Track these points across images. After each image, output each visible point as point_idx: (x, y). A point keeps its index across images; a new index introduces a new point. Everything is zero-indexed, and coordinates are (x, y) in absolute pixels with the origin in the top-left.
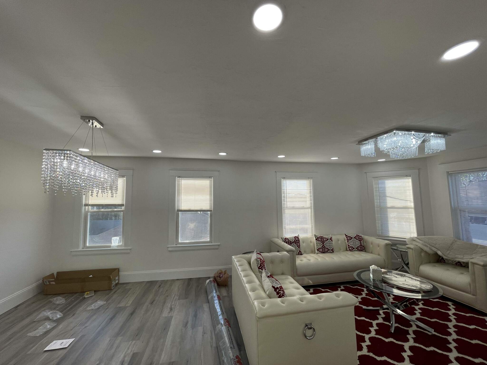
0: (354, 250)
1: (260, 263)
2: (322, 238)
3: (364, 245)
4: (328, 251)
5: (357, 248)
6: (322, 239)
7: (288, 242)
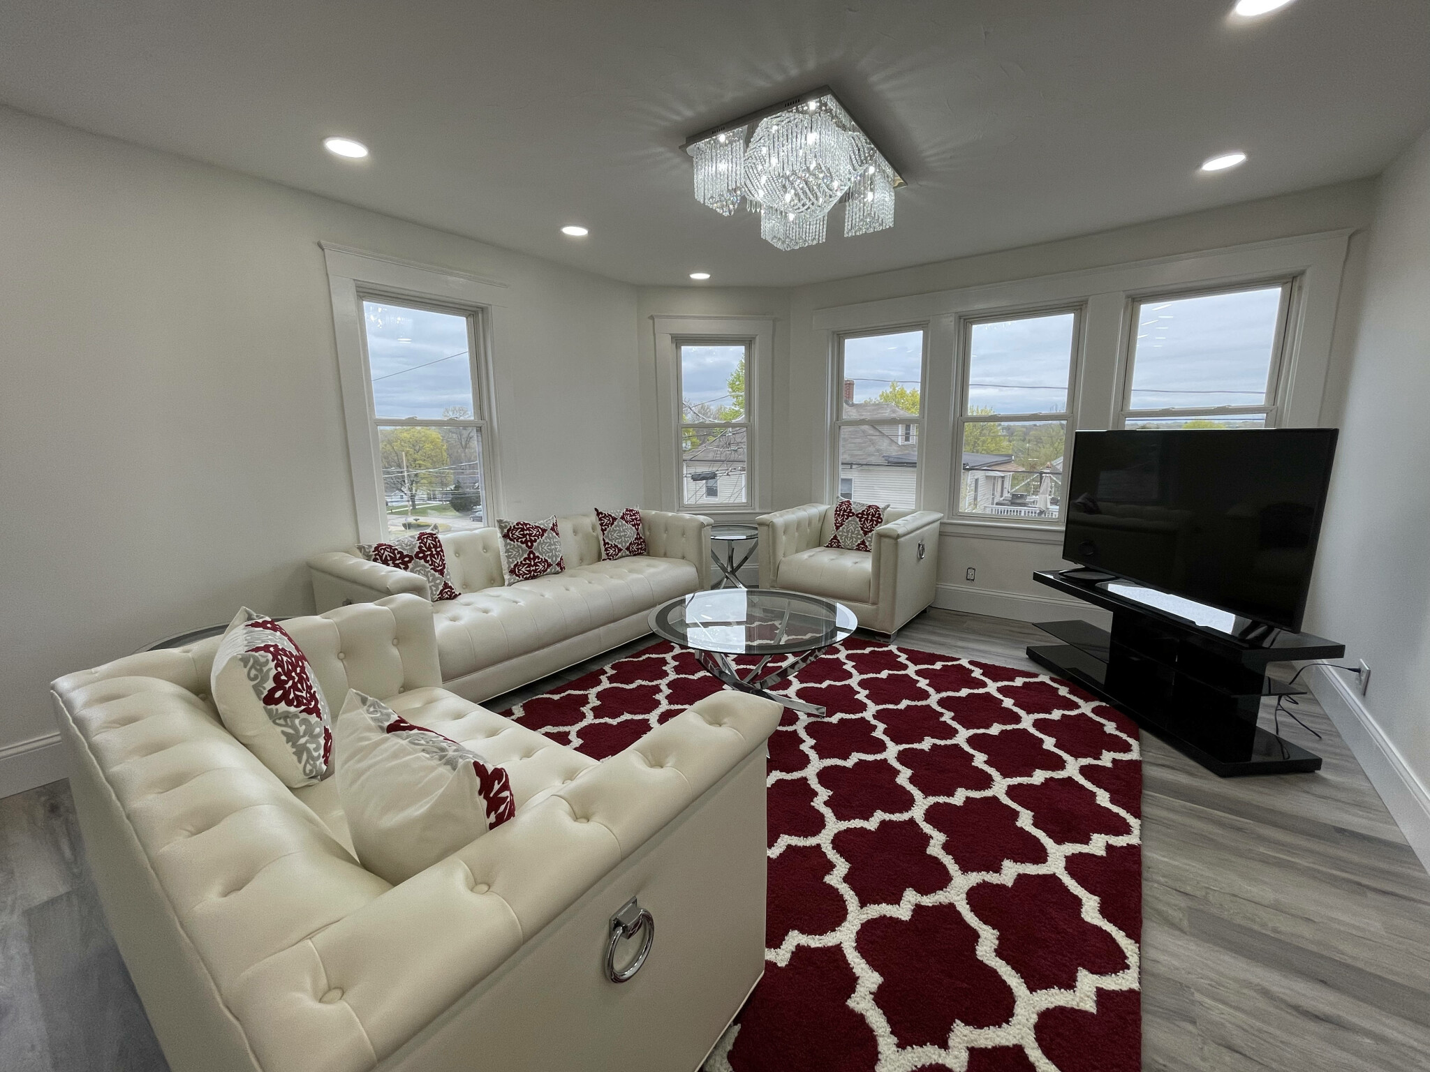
0: (620, 554)
1: (274, 672)
2: (522, 527)
3: (645, 536)
4: (546, 570)
5: (628, 549)
6: (525, 532)
7: (394, 559)
